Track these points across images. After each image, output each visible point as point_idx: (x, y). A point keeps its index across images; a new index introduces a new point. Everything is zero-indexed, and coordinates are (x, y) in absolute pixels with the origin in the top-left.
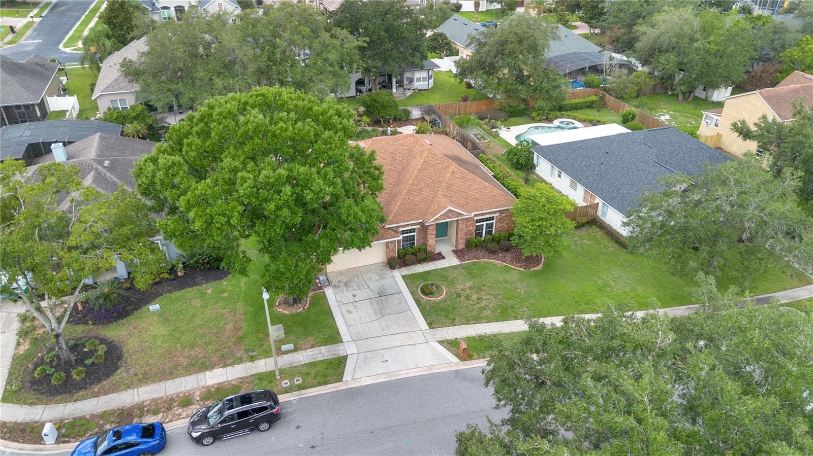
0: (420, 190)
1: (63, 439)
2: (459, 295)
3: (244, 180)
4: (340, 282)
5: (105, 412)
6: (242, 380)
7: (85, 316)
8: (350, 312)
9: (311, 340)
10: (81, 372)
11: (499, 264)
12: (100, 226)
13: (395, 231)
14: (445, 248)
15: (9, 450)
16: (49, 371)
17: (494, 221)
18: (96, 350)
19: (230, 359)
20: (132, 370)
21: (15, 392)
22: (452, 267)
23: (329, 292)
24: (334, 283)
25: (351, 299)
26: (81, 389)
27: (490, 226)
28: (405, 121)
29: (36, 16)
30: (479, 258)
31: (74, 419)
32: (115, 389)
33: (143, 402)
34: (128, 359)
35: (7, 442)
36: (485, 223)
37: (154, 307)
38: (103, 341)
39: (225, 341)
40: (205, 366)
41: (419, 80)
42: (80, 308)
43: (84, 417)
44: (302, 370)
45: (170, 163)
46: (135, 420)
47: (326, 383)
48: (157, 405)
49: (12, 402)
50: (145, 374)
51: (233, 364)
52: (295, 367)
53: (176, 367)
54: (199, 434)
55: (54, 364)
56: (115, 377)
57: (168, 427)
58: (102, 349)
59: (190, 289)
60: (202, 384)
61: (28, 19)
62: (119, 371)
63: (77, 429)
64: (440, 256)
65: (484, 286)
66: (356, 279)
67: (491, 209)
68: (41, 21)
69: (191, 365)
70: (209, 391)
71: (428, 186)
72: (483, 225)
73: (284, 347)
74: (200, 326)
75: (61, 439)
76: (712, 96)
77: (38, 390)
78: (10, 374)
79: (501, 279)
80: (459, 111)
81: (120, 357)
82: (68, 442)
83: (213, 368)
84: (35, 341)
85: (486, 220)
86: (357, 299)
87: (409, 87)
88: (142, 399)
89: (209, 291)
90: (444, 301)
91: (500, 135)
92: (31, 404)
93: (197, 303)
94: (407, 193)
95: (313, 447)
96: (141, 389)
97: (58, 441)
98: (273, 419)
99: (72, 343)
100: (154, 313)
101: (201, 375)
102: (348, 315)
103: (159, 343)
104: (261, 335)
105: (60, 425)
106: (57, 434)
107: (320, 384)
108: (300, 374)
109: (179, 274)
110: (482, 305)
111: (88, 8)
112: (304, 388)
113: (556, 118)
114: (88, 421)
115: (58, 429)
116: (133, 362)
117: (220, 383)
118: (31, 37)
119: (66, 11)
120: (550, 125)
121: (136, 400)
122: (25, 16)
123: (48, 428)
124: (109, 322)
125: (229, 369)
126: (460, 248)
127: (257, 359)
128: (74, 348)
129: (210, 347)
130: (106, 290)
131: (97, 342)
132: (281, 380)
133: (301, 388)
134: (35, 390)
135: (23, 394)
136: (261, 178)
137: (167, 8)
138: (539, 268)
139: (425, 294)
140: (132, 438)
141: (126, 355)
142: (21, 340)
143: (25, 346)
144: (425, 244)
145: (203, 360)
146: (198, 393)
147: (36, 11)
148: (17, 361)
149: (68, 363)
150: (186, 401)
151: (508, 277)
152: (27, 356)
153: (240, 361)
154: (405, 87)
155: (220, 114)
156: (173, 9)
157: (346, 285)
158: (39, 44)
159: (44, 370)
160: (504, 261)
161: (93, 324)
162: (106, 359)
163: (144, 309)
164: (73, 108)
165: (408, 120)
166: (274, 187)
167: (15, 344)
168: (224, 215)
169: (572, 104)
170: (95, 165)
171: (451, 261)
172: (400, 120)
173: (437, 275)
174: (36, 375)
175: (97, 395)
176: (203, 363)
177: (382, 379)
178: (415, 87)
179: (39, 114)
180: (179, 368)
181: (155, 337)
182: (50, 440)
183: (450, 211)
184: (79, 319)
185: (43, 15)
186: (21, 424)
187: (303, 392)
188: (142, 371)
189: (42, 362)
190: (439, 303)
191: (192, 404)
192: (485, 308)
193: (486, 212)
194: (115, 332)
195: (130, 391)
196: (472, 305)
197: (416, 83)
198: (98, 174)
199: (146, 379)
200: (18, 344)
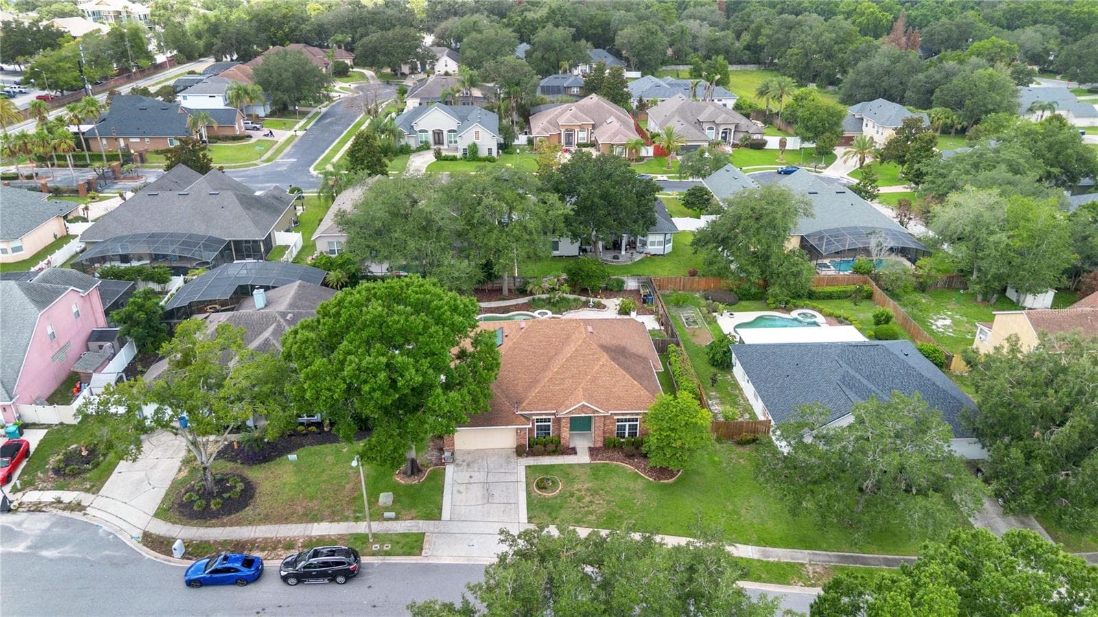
0: (563, 380)
1: (187, 556)
2: (572, 495)
3: (351, 362)
4: (464, 461)
5: (225, 541)
6: (341, 537)
7: (237, 455)
8: (459, 492)
9: (414, 512)
10: (218, 503)
11: (630, 469)
12: (245, 383)
13: (527, 418)
14: (582, 444)
15: (148, 556)
16: (195, 497)
17: (638, 423)
18: (235, 487)
19: (338, 515)
20: (258, 510)
21: (165, 510)
22: (579, 465)
23: (450, 469)
24: (457, 461)
25: (467, 479)
26: (214, 517)
27: (633, 428)
28: (617, 291)
29: (300, 129)
30: (612, 460)
31: (201, 541)
32: (239, 523)
33: (257, 539)
34: (258, 499)
35: (148, 549)
36: (627, 424)
37: (292, 457)
38: (244, 480)
39: (341, 498)
40: (315, 518)
41: (653, 243)
42: (236, 447)
43: (208, 542)
44: (395, 538)
45: (305, 339)
46: (246, 552)
47: (409, 554)
48: (266, 543)
49: (161, 519)
50: (267, 515)
51: (339, 521)
52: (391, 534)
53: (293, 513)
54: (286, 573)
55: (201, 492)
56: (243, 514)
57: (267, 564)
58: (240, 486)
59: (329, 445)
60: (308, 533)
61: (292, 133)
62: (247, 508)
63: (200, 550)
64: (573, 451)
65: (602, 490)
66: (480, 461)
67: (632, 409)
68: (304, 136)
69: (305, 515)
70: (311, 541)
71: (573, 377)
72: (625, 425)
73: (387, 514)
74: (324, 481)
75: (186, 556)
76: (1024, 301)
77: (182, 512)
78: (167, 495)
79: (623, 485)
80: (684, 286)
81: (252, 497)
82: (191, 559)
83: (322, 521)
84: (194, 469)
85: (629, 420)
86: (472, 481)
87: (641, 250)
88: (257, 535)
89: (345, 450)
90: (555, 498)
91: (718, 322)
92: (174, 523)
93: (331, 459)
94: (548, 381)
95: (374, 606)
96: (259, 527)
97: (183, 557)
98: (350, 575)
99: (218, 477)
100: (292, 462)
101: (310, 525)
102: (456, 495)
103: (287, 490)
104: (373, 500)
105: (188, 544)
106: (184, 551)
107: (404, 554)
108: (391, 541)
109: (325, 429)
110: (591, 509)
111: (353, 121)
112: (390, 555)
113: (796, 307)
114: (210, 545)
115: (186, 547)
116: (262, 503)
117: (322, 536)
118: (289, 156)
119: (331, 124)
120: (786, 316)
121: (252, 536)
122: (290, 129)
123: (177, 544)
124: (254, 464)
125: (335, 525)
126: (597, 446)
127: (361, 520)
128: (220, 482)
129: (326, 502)
130: (257, 435)
131: (239, 480)
132: (373, 544)
133: (388, 554)
134: (180, 512)
135: (171, 513)
136: (364, 363)
137: (427, 131)
138: (670, 481)
139: (540, 488)
140: (237, 565)
141: (257, 495)
142: (183, 468)
143: (185, 473)
144: (559, 436)
145: (316, 512)
146: (301, 541)
147: (302, 122)
148: (175, 484)
149: (211, 493)
150: (290, 545)
151: (632, 485)
152: (183, 482)
153: (346, 519)
154: (638, 249)
155: (350, 302)
156: (430, 133)
157: (468, 465)
158: (293, 163)
159: (191, 496)
160: (636, 468)
161: (242, 463)
162: (241, 495)
163: (284, 457)
164: (295, 245)
165: (621, 290)
166: (372, 371)
167: (177, 470)
168: (329, 390)
169: (825, 292)
170: (279, 318)
171: (583, 458)
172: (611, 290)
173: (562, 470)
174: (184, 499)
175: (224, 525)
176: (316, 515)
177: (461, 561)
178: (648, 252)
179: (263, 250)
180: (295, 515)
181: (285, 484)
182: (177, 555)
183: (584, 406)
184: (232, 457)
185: (308, 128)
186: (162, 537)
187: (388, 557)
188: (265, 512)
189: (191, 489)
190: (548, 500)
191: (294, 548)
192: (591, 513)
193: (628, 412)
194: (255, 474)
195: (250, 527)
196: (580, 507)
197: (650, 247)
198: (279, 326)
199: (266, 519)
200: (180, 470)
